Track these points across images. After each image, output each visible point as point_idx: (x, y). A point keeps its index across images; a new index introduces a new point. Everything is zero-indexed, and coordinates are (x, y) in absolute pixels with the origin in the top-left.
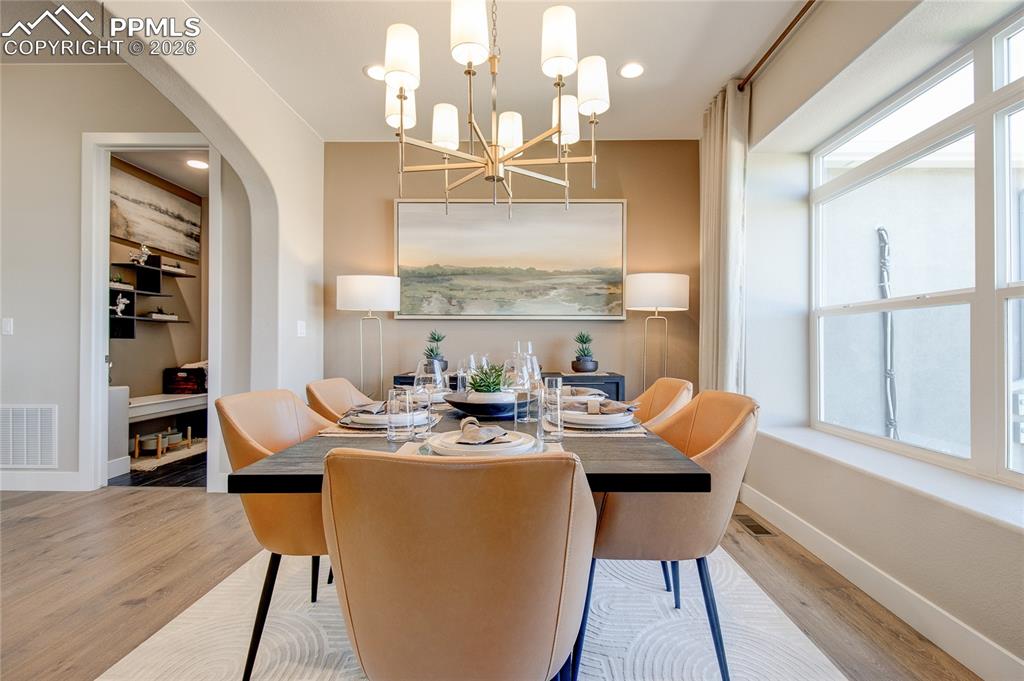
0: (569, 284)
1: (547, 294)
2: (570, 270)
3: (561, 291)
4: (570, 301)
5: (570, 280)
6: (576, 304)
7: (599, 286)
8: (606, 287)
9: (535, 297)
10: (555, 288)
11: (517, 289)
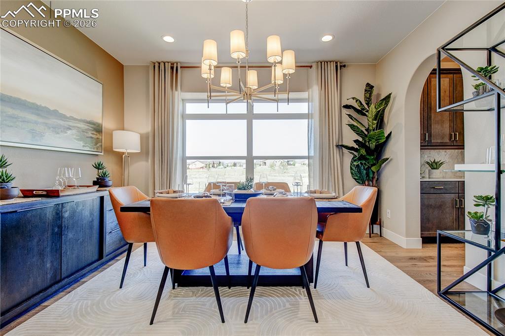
0: (78, 127)
1: (66, 133)
2: (79, 118)
3: (74, 131)
4: (77, 140)
5: (79, 125)
6: (81, 143)
7: (93, 132)
8: (95, 133)
9: (58, 133)
10: (70, 129)
11: (46, 124)
